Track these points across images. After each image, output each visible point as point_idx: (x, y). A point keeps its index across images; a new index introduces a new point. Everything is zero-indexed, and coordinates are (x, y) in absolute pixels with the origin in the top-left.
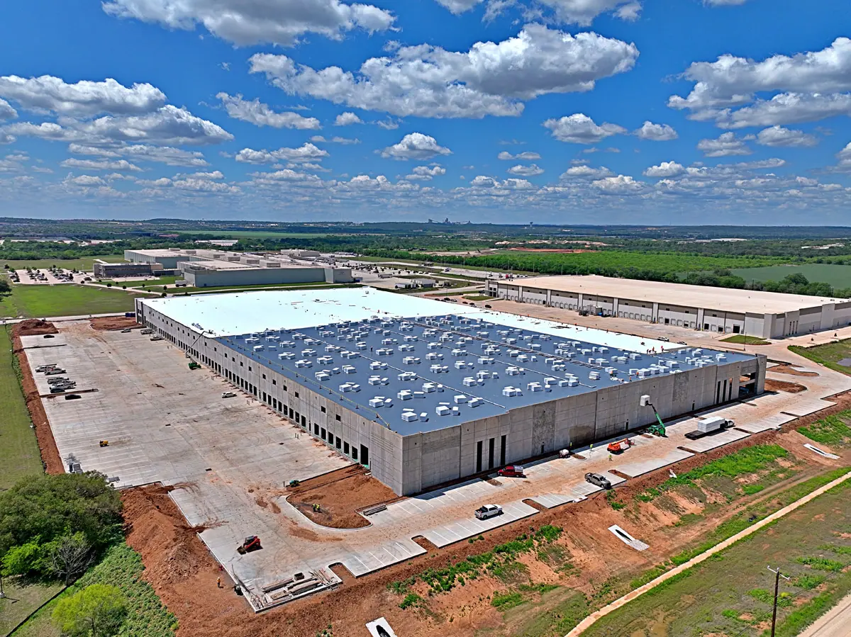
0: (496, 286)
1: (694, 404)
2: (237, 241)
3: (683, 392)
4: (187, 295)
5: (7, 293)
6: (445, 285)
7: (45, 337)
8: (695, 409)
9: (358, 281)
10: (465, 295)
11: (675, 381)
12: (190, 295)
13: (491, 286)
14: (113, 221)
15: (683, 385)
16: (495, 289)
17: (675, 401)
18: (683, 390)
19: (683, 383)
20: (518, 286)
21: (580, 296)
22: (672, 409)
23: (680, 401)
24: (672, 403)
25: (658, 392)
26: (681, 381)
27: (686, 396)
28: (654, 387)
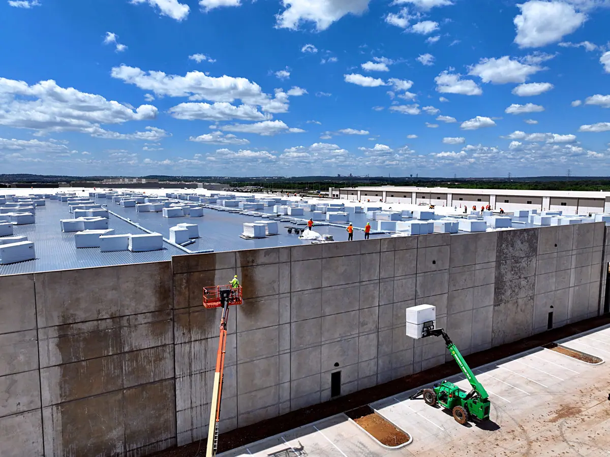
1: (551, 314)
3: (523, 283)
8: (554, 326)
11: (500, 252)
15: (524, 264)
17: (502, 305)
18: (522, 276)
19: (523, 258)
20: (357, 191)
21: (414, 195)
22: (495, 328)
23: (516, 305)
24: (494, 309)
25: (446, 276)
26: (517, 255)
27: (530, 293)
28: (434, 262)
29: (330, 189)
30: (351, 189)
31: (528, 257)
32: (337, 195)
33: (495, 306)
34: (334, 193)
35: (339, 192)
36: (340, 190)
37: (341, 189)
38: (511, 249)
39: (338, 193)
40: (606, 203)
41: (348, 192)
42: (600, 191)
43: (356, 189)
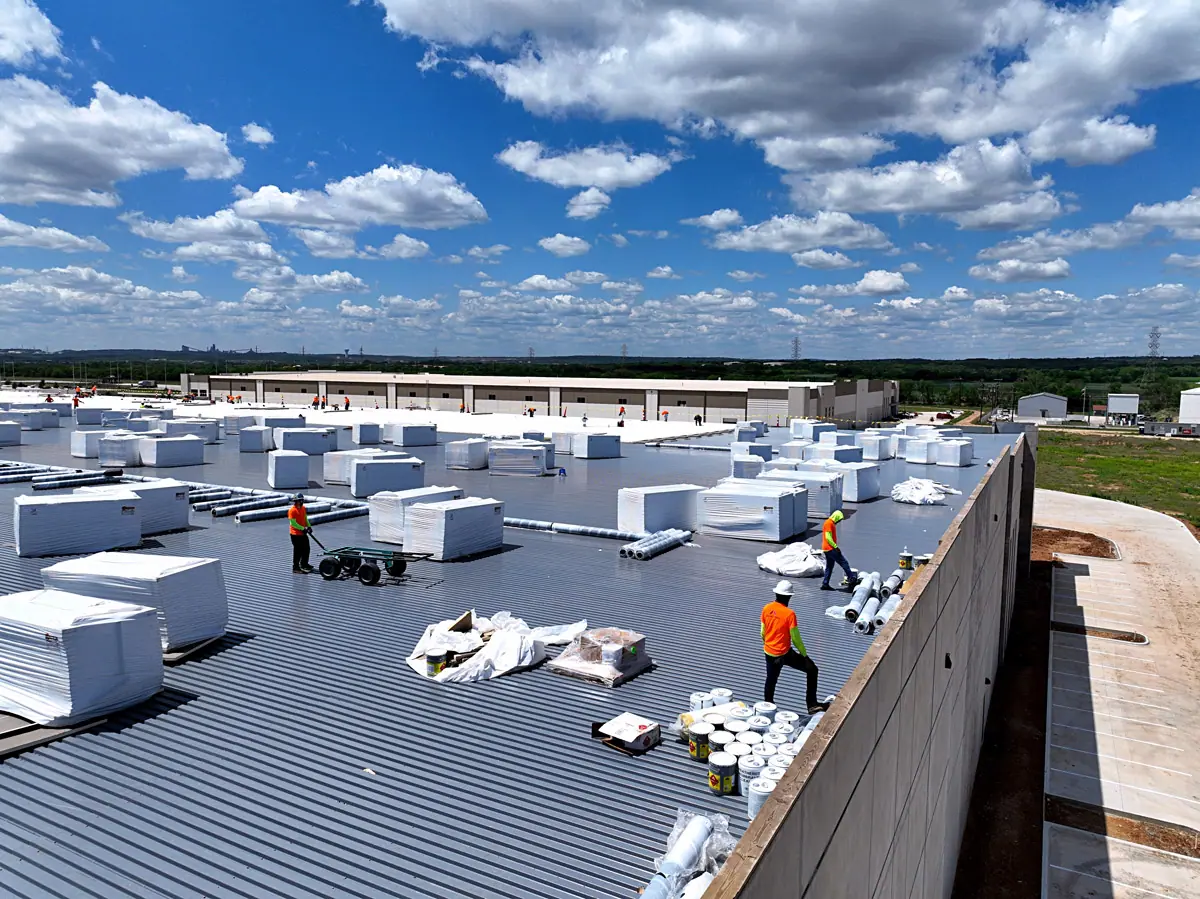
20: (255, 381)
21: (392, 391)
29: (184, 377)
30: (237, 377)
32: (203, 392)
34: (194, 386)
35: (207, 384)
36: (210, 381)
37: (212, 377)
39: (205, 386)
40: (749, 401)
41: (231, 385)
42: (717, 379)
43: (251, 377)
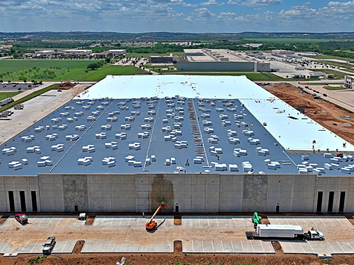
0: (350, 81)
1: (278, 207)
2: (261, 44)
4: (161, 74)
5: (95, 69)
6: (329, 77)
7: (58, 91)
8: (280, 211)
9: (275, 71)
10: (329, 85)
11: (245, 181)
12: (163, 74)
13: (348, 80)
14: (224, 33)
16: (350, 83)
17: (248, 199)
18: (259, 191)
19: (259, 184)
22: (244, 206)
23: (256, 200)
24: (243, 200)
25: (218, 186)
26: (255, 183)
27: (264, 197)
28: (213, 182)
31: (262, 184)
33: (243, 199)
38: (251, 181)
